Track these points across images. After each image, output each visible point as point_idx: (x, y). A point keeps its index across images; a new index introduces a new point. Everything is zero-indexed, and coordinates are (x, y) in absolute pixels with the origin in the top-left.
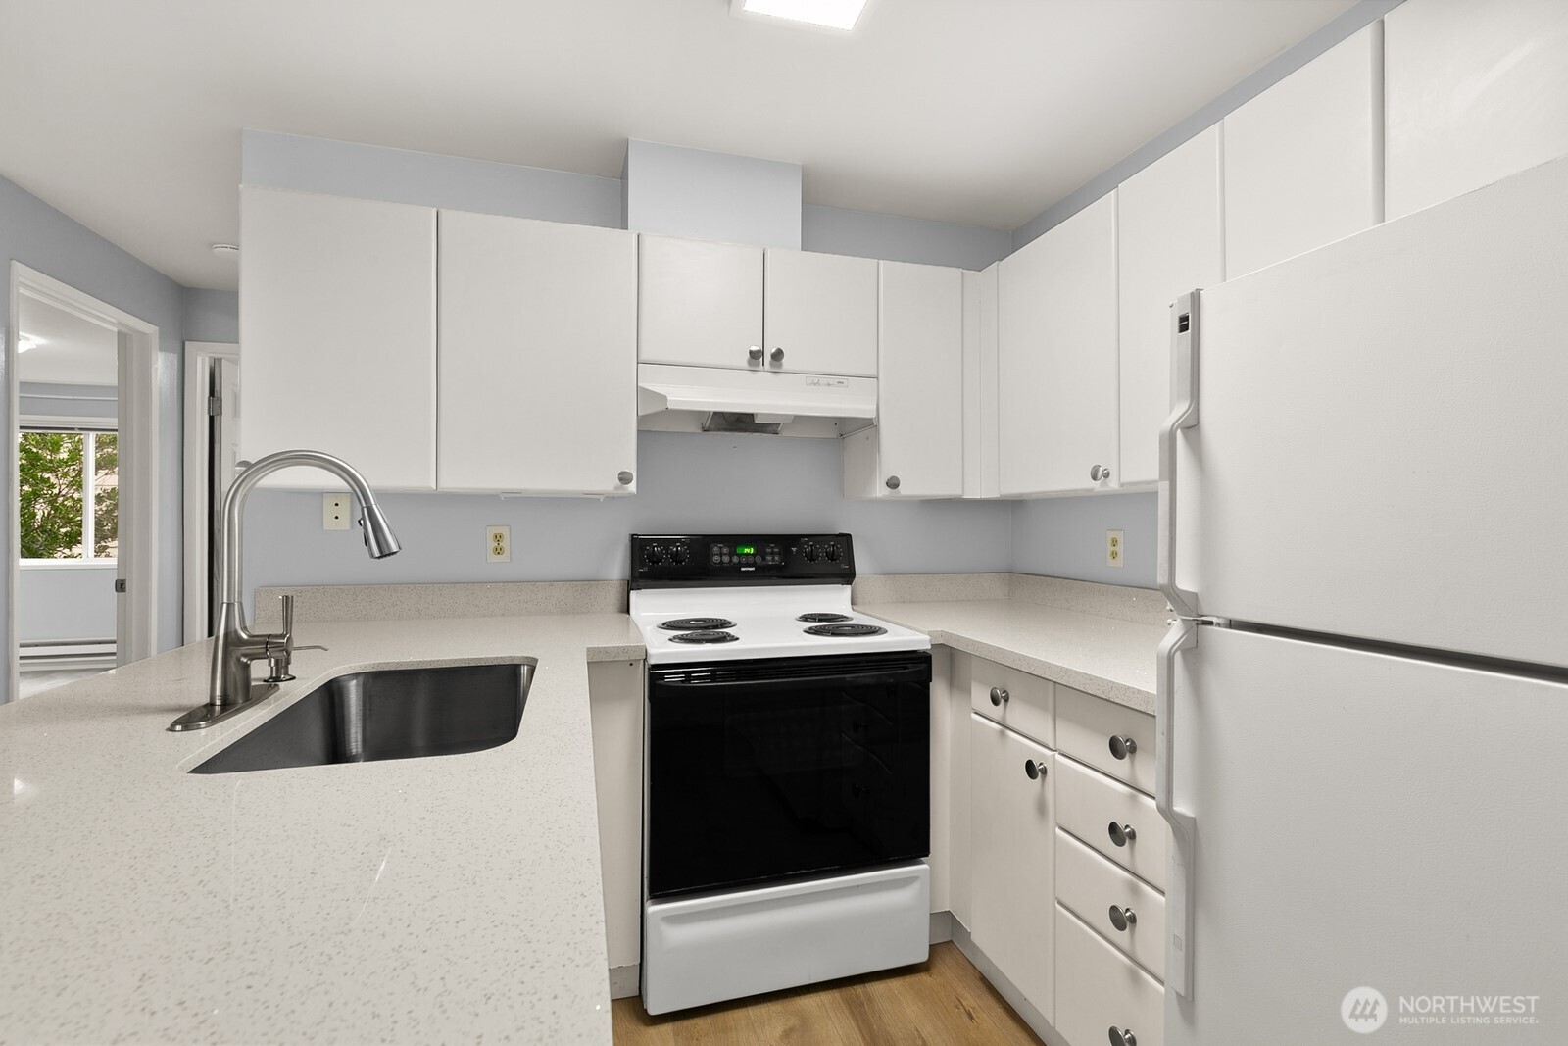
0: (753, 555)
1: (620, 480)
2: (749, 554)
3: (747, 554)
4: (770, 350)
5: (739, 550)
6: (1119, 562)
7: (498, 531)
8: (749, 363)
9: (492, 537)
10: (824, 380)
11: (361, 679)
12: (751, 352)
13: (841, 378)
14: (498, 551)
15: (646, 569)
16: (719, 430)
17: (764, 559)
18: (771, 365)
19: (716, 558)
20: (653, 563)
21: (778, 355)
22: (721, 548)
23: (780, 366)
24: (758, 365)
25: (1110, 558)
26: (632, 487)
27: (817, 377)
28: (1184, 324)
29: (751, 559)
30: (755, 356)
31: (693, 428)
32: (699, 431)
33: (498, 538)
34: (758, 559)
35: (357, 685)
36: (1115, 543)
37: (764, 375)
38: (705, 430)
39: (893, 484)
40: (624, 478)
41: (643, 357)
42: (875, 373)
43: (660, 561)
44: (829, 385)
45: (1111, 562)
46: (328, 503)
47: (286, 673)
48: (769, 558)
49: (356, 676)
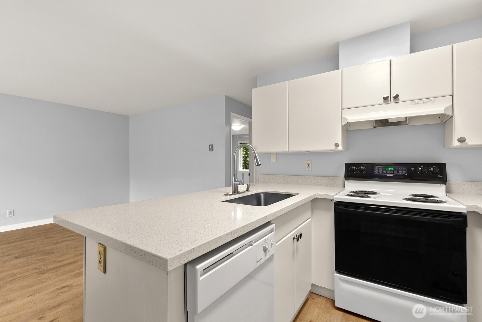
0: (393, 171)
1: (335, 146)
2: (391, 170)
3: (390, 170)
4: (394, 95)
5: (386, 169)
7: (308, 162)
8: (384, 102)
9: (307, 164)
10: (420, 102)
11: (264, 194)
12: (384, 98)
13: (430, 99)
14: (308, 167)
15: (349, 174)
16: (380, 127)
17: (398, 172)
18: (394, 100)
19: (377, 171)
20: (352, 172)
21: (397, 97)
22: (379, 168)
23: (398, 100)
24: (388, 101)
26: (340, 148)
27: (416, 101)
29: (392, 172)
30: (387, 98)
31: (370, 127)
32: (373, 128)
33: (308, 164)
34: (395, 172)
35: (263, 195)
37: (391, 105)
38: (375, 127)
39: (461, 141)
40: (337, 145)
41: (344, 107)
42: (450, 94)
43: (355, 171)
44: (424, 103)
46: (272, 156)
47: (249, 190)
48: (400, 172)
49: (263, 193)
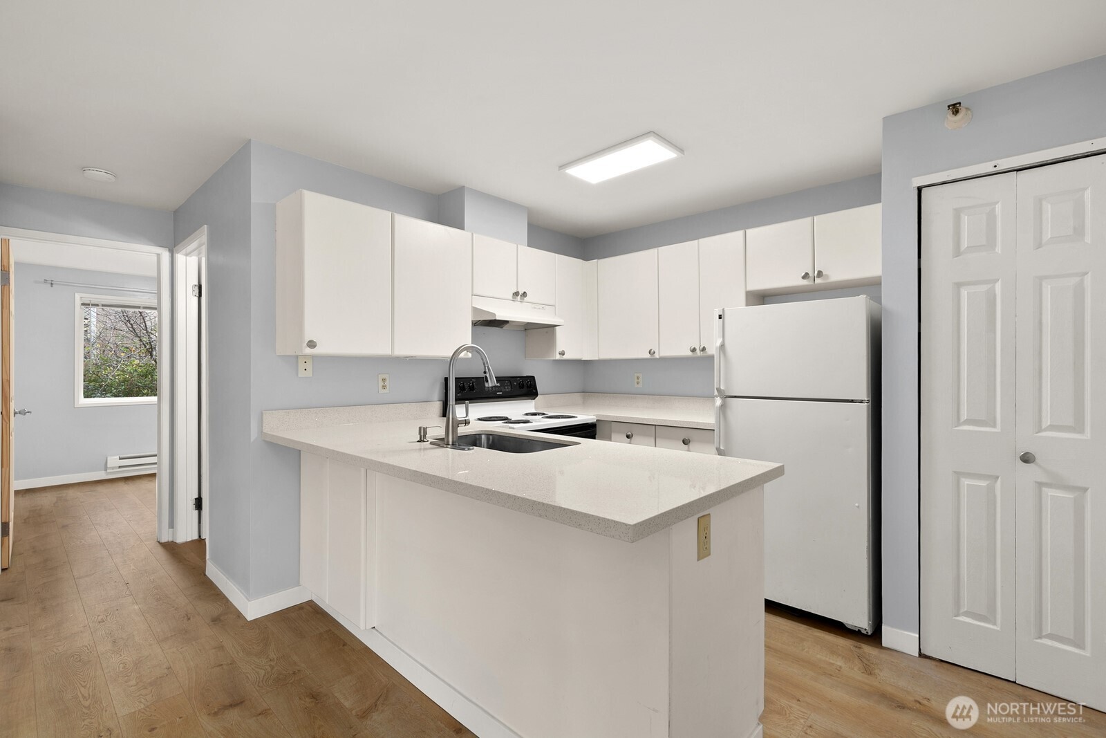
0: (500, 386)
4: (522, 292)
6: (640, 385)
7: (384, 376)
8: (513, 298)
9: (381, 380)
10: (538, 306)
12: (514, 293)
13: (543, 306)
14: (383, 387)
17: (504, 388)
20: (463, 391)
21: (524, 294)
23: (524, 299)
24: (516, 299)
25: (636, 384)
27: (535, 305)
28: (720, 317)
29: (500, 389)
30: (516, 294)
33: (385, 380)
34: (502, 388)
36: (638, 378)
37: (518, 303)
39: (562, 353)
41: (474, 293)
42: (554, 304)
43: (465, 390)
44: (539, 309)
45: (636, 386)
46: (301, 361)
48: (506, 388)
